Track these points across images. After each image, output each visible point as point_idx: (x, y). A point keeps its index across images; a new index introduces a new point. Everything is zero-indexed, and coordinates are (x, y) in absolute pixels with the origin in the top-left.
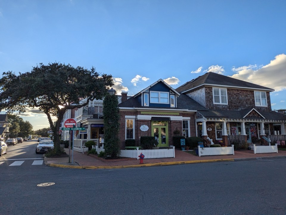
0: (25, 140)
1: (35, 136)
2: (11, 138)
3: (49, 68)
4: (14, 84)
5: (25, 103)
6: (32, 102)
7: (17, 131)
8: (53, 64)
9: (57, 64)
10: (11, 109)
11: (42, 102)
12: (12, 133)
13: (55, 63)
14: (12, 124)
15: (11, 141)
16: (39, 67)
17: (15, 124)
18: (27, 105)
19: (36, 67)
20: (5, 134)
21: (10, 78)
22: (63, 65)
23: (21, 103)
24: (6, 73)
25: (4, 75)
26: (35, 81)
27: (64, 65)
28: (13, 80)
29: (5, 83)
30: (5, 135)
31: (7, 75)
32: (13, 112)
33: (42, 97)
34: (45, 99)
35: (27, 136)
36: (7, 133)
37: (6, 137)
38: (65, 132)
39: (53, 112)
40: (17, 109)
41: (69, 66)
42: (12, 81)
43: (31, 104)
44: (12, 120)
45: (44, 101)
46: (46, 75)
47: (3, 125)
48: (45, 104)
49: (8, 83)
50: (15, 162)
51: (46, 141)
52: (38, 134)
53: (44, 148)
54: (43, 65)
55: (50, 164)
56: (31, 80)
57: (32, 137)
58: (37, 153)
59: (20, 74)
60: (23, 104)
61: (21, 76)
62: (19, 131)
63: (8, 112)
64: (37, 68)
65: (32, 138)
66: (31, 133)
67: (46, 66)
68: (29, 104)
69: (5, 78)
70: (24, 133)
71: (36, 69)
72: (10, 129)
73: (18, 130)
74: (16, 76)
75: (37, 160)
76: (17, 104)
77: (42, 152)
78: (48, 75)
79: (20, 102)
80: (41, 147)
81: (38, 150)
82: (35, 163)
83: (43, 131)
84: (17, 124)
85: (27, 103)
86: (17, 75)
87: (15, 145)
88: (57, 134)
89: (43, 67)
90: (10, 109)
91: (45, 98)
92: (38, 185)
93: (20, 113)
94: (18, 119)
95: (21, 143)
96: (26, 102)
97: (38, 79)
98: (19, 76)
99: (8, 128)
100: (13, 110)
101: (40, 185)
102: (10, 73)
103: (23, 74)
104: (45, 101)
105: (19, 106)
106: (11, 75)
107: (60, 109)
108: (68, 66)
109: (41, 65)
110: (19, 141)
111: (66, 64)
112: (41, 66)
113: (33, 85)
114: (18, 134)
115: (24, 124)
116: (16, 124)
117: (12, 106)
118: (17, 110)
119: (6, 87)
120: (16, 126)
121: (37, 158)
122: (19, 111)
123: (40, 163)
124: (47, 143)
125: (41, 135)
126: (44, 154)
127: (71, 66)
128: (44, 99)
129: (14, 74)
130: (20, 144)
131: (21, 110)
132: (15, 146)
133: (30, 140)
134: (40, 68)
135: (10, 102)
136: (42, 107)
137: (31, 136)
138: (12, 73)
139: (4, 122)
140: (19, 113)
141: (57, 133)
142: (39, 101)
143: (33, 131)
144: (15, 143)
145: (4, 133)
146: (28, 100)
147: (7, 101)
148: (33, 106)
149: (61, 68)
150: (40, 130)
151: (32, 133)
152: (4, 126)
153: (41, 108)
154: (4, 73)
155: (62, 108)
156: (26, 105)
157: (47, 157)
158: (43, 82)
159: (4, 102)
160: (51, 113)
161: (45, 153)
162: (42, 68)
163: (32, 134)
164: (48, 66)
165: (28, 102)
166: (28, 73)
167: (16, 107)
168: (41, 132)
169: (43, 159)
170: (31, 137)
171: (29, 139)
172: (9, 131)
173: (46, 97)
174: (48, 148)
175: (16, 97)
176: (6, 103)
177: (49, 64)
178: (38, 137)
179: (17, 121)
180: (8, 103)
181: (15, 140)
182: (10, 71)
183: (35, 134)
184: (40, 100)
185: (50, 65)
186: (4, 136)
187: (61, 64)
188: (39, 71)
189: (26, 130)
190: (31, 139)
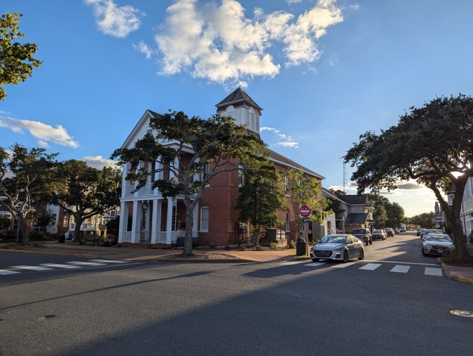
0: (397, 233)
1: (409, 227)
2: (377, 229)
3: (426, 111)
4: (378, 149)
5: (395, 175)
6: (404, 171)
7: (384, 218)
8: (432, 102)
9: (439, 100)
10: (377, 186)
11: (420, 169)
12: (377, 222)
13: (436, 99)
14: (376, 208)
15: (378, 233)
16: (409, 114)
17: (379, 208)
18: (398, 177)
19: (404, 116)
20: (368, 223)
21: (369, 141)
22: (449, 98)
23: (388, 176)
24: (363, 135)
25: (362, 139)
26: (408, 137)
27: (452, 98)
28: (375, 143)
29: (364, 149)
30: (369, 225)
31: (365, 138)
32: (380, 190)
33: (419, 162)
34: (424, 165)
35: (399, 227)
36: (370, 221)
37: (370, 226)
38: (466, 220)
39: (442, 184)
40: (385, 185)
41: (462, 98)
42: (372, 146)
43: (403, 175)
44: (373, 202)
45: (422, 167)
46: (425, 124)
47: (364, 211)
48: (426, 173)
49: (368, 149)
50: (397, 266)
51: (435, 235)
52: (415, 224)
53: (435, 247)
54: (416, 109)
55: (457, 277)
56: (402, 138)
57: (406, 227)
58: (425, 255)
59: (383, 132)
60: (392, 176)
61: (384, 135)
62: (387, 219)
63: (373, 191)
64: (406, 116)
65: (407, 230)
66: (403, 221)
67: (420, 108)
68: (401, 176)
69: (363, 142)
70: (393, 221)
71: (404, 119)
72: (374, 216)
73: (384, 216)
74: (377, 137)
75: (429, 266)
76: (384, 178)
77: (434, 254)
78: (428, 123)
79: (386, 175)
80: (430, 244)
81: (426, 250)
82: (429, 271)
83: (422, 218)
84: (383, 208)
85: (397, 175)
86: (379, 134)
87: (385, 239)
88: (456, 224)
89: (417, 112)
90: (375, 186)
91: (423, 162)
92: (451, 312)
93: (389, 191)
94: (382, 201)
95: (392, 236)
96: (395, 173)
97: (413, 133)
98: (381, 136)
99: (371, 214)
100: (379, 187)
101: (456, 313)
102: (369, 134)
103: (387, 131)
104: (425, 168)
105: (387, 180)
106: (370, 137)
107: (457, 177)
108: (459, 98)
109: (412, 110)
110: (390, 234)
111: (456, 96)
112: (413, 112)
113: (407, 144)
114: (386, 224)
115: (391, 208)
116: (381, 208)
117: (377, 183)
118: (385, 187)
119: (366, 155)
120: (380, 210)
121: (428, 263)
122: (387, 188)
123: (438, 272)
124: (437, 239)
125: (419, 224)
126: (438, 258)
127: (464, 96)
128: (422, 164)
129: (374, 134)
130: (391, 238)
131: (390, 187)
132: (385, 241)
133: (403, 232)
134: (412, 115)
135: (375, 176)
136: (421, 178)
137: (404, 226)
138: (371, 134)
139: (365, 206)
140: (387, 191)
141: (457, 222)
142: (415, 169)
143: (406, 219)
144: (384, 237)
145: (367, 221)
146: (398, 169)
147: (370, 175)
148: (408, 178)
149: (447, 105)
150: (416, 217)
151: (405, 221)
152: (366, 212)
153: (419, 179)
154: (361, 136)
155: (458, 177)
156: (396, 178)
157: (447, 263)
158: (422, 136)
159: (367, 177)
160: (438, 186)
161: (440, 256)
162: (414, 114)
163: (406, 223)
164: (425, 108)
165: (398, 173)
166: (393, 127)
167: (382, 182)
168: (419, 219)
169: (441, 267)
170: (404, 228)
171: (401, 231)
172: (373, 218)
173: (425, 161)
174: (444, 248)
175: (385, 168)
176: (369, 177)
177: (424, 105)
178: (414, 228)
179: (380, 203)
180: (372, 177)
181: (384, 232)
182: (368, 131)
183: (410, 223)
184: (417, 167)
185: (427, 105)
186: (367, 225)
187: (446, 99)
188: (410, 121)
189: (396, 217)
190: (405, 231)
